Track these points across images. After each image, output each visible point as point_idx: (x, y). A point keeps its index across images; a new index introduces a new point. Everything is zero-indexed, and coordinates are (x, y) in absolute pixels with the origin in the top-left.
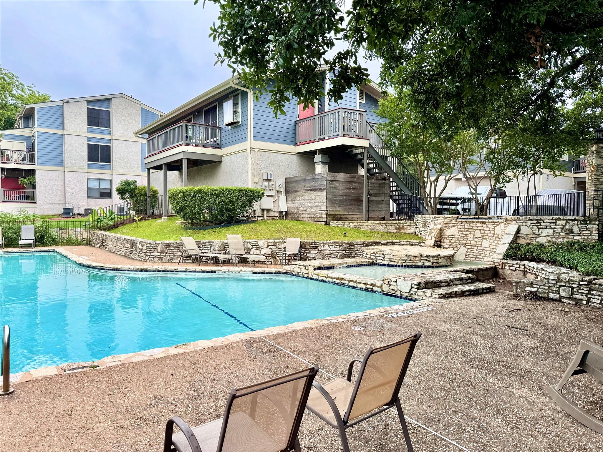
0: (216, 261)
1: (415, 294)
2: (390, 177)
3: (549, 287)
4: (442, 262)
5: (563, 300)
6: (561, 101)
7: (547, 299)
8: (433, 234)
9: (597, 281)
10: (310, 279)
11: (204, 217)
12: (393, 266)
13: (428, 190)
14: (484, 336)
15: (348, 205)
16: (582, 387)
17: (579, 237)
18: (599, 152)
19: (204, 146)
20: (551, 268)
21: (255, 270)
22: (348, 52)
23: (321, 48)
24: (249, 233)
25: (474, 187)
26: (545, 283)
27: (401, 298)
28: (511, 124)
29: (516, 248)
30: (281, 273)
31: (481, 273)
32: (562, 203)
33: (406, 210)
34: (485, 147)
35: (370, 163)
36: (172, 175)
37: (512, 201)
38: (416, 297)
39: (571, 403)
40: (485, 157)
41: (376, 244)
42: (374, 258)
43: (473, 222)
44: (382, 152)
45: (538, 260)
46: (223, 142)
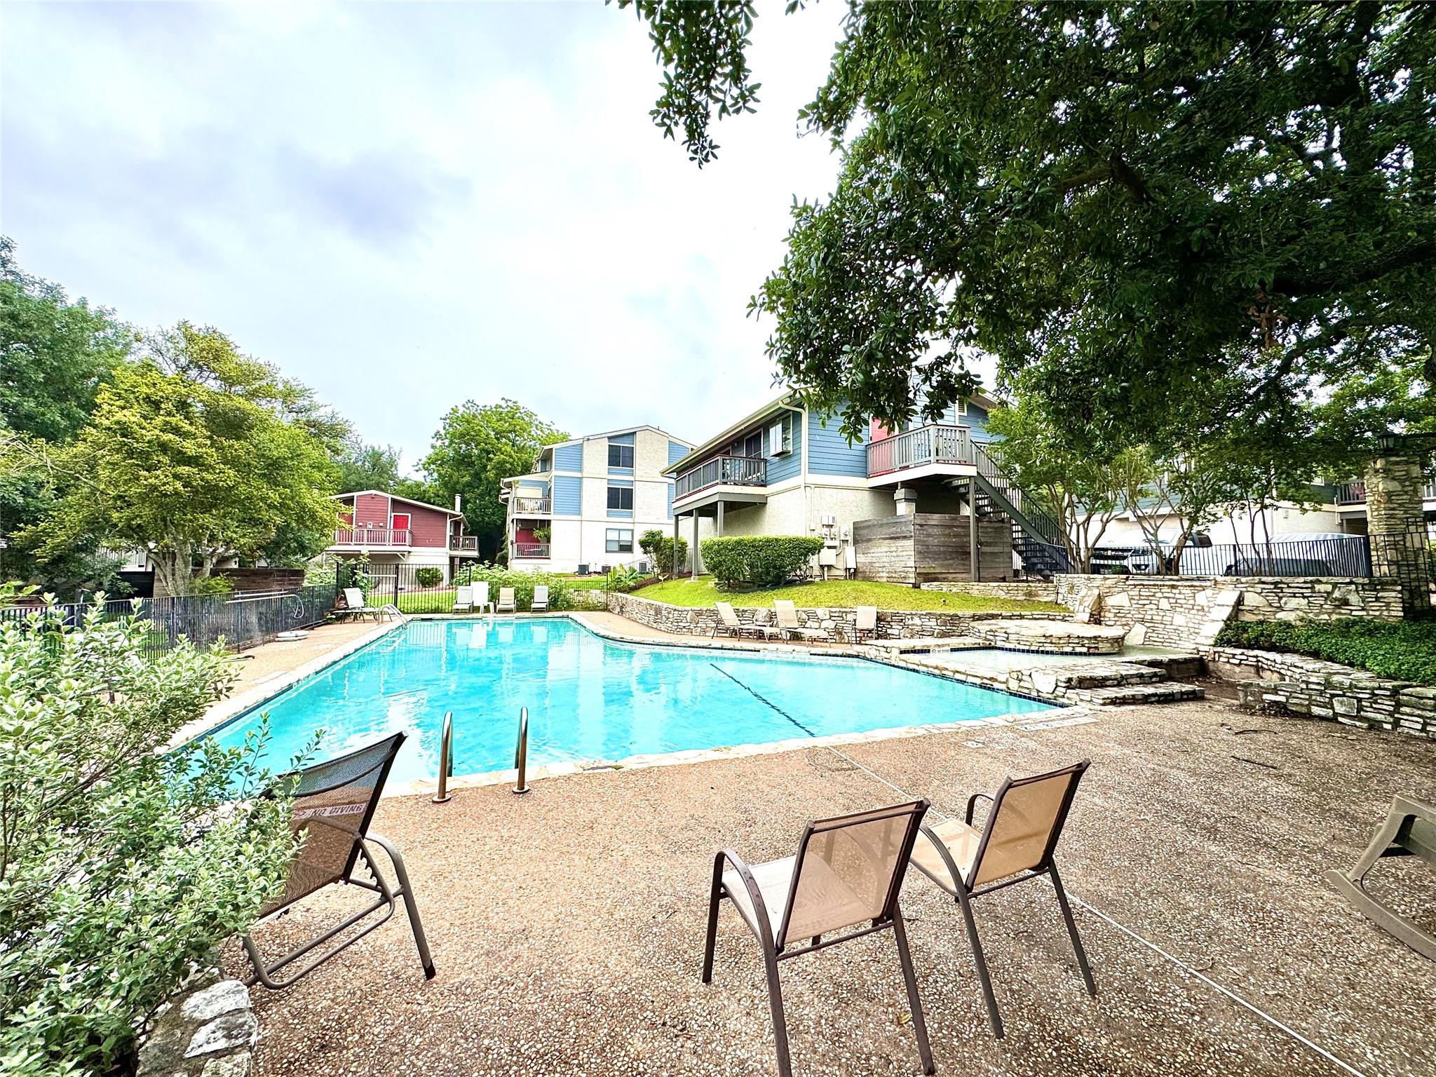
0: (760, 636)
1: (1063, 697)
2: (1011, 518)
3: (1310, 695)
4: (1104, 647)
5: (1340, 719)
6: (1305, 392)
7: (1309, 716)
8: (1086, 604)
9: (1411, 689)
10: (894, 666)
11: (744, 576)
12: (1023, 651)
13: (1073, 537)
14: (1193, 773)
15: (946, 559)
16: (1403, 880)
17: (1364, 613)
18: (1390, 470)
19: (744, 485)
20: (1311, 664)
21: (814, 651)
22: (949, 356)
23: (910, 353)
24: (804, 599)
25: (1152, 531)
26: (1302, 689)
27: (1040, 701)
28: (1212, 433)
29: (1238, 628)
30: (849, 656)
31: (1175, 666)
32: (1321, 554)
33: (1039, 566)
34: (1168, 470)
35: (979, 499)
36: (705, 522)
37: (1223, 552)
38: (1065, 701)
39: (1384, 906)
40: (1169, 485)
41: (993, 617)
42: (992, 638)
43: (1155, 585)
44: (997, 483)
45: (1283, 650)
46: (768, 478)
